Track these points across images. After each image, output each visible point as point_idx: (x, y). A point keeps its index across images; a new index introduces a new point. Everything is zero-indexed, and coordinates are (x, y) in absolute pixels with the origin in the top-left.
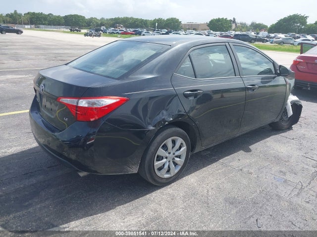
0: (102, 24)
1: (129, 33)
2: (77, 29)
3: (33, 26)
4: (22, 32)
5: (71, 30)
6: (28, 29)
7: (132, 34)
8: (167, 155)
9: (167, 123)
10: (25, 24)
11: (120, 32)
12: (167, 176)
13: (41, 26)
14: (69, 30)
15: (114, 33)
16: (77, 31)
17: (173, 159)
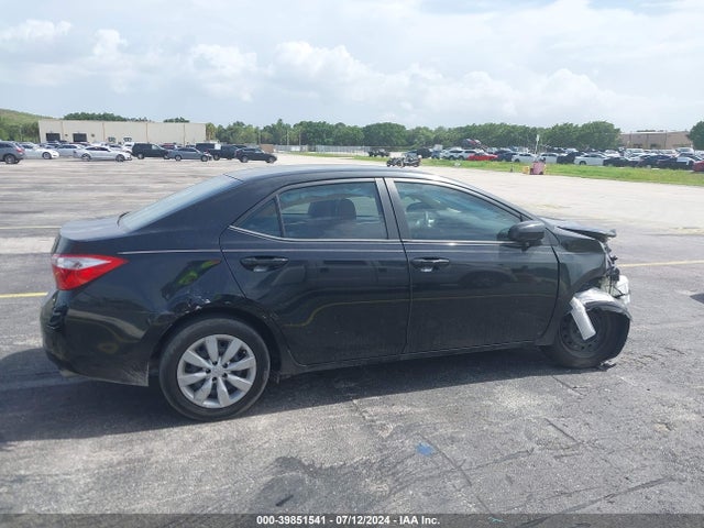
0: (437, 141)
1: (484, 158)
2: (383, 151)
3: (306, 147)
4: (275, 159)
5: (371, 154)
6: (296, 153)
7: (491, 159)
8: (210, 366)
9: (198, 307)
10: (293, 144)
11: (468, 155)
12: (209, 404)
13: (318, 147)
14: (368, 155)
15: (455, 159)
16: (382, 155)
17: (225, 375)
